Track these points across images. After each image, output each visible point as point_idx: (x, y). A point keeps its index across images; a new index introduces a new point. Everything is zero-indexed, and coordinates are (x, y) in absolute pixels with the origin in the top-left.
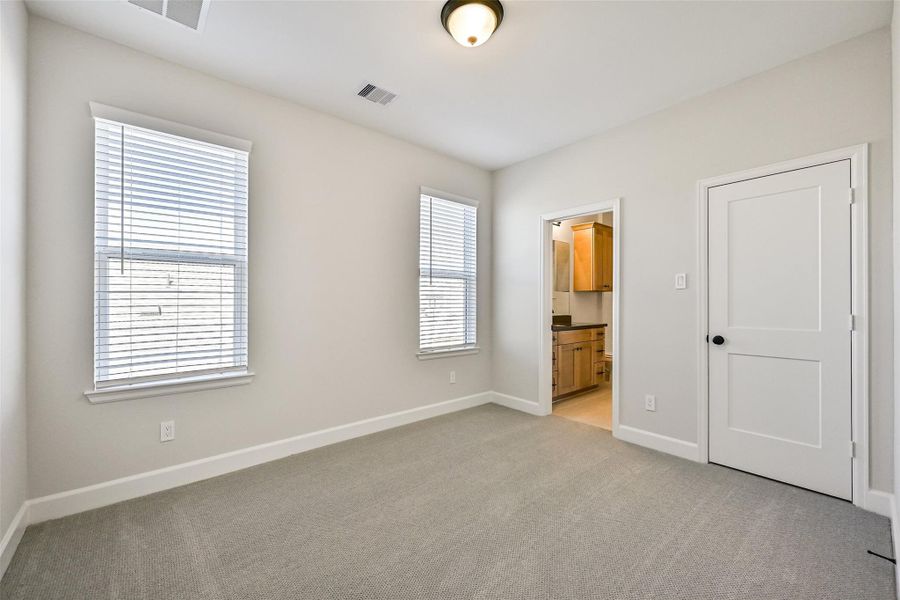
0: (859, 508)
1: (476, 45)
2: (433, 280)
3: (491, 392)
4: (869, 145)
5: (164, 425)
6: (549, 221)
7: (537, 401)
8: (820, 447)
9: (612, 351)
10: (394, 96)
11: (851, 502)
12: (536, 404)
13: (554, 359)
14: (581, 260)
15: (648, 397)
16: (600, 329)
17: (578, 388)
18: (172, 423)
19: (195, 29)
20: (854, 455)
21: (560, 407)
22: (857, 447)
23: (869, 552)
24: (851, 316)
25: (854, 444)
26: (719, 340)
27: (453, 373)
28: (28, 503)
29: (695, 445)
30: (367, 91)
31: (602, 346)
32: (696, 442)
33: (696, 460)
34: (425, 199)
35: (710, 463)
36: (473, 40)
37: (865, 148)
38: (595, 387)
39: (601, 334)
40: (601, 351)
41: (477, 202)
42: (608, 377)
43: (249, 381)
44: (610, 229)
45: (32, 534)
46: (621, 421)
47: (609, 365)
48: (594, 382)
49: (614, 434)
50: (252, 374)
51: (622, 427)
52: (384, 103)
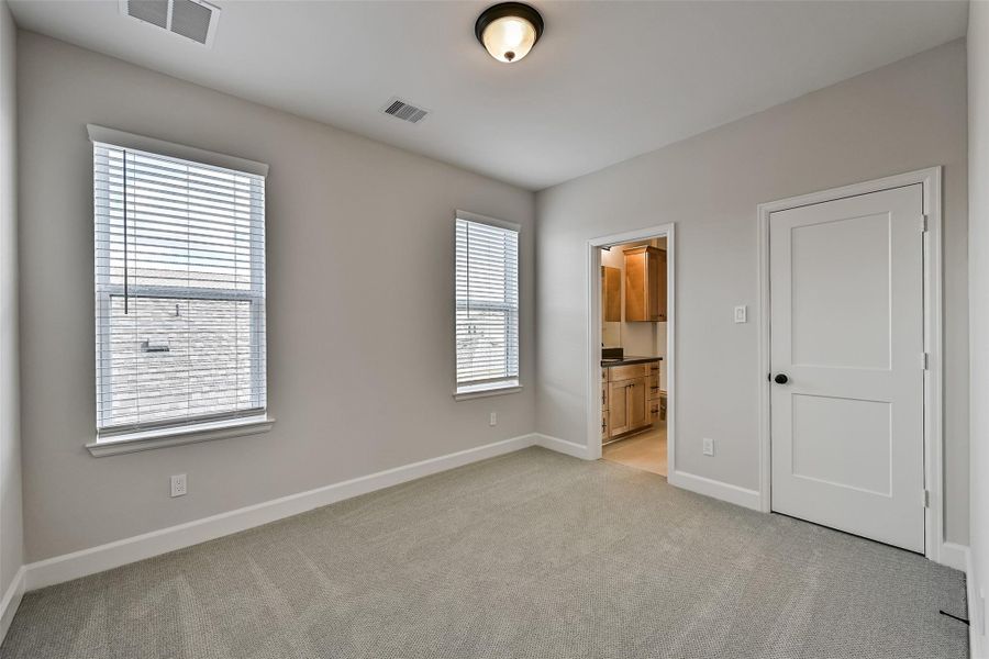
0: (933, 562)
1: (513, 60)
2: (470, 312)
3: (536, 434)
4: (943, 169)
5: (174, 478)
6: (598, 247)
7: (586, 444)
8: (891, 495)
9: (666, 387)
10: (425, 113)
11: (924, 556)
12: (584, 447)
13: (604, 398)
14: (634, 287)
15: (705, 440)
16: (654, 363)
17: (631, 429)
18: (183, 476)
19: (204, 43)
20: (927, 504)
21: (611, 451)
22: (930, 496)
23: (941, 612)
24: (923, 355)
25: (927, 493)
26: (782, 379)
27: (493, 415)
28: (24, 568)
29: (757, 493)
30: (395, 108)
31: (657, 382)
32: (757, 489)
33: (758, 508)
34: (460, 224)
35: (772, 512)
36: (510, 55)
37: (938, 171)
38: (649, 426)
39: (656, 369)
40: (655, 387)
41: (519, 226)
42: (664, 416)
43: (269, 427)
44: (664, 252)
45: (31, 602)
46: (676, 467)
47: (664, 401)
48: (648, 421)
49: (669, 480)
50: (272, 420)
51: (678, 472)
52: (415, 120)
